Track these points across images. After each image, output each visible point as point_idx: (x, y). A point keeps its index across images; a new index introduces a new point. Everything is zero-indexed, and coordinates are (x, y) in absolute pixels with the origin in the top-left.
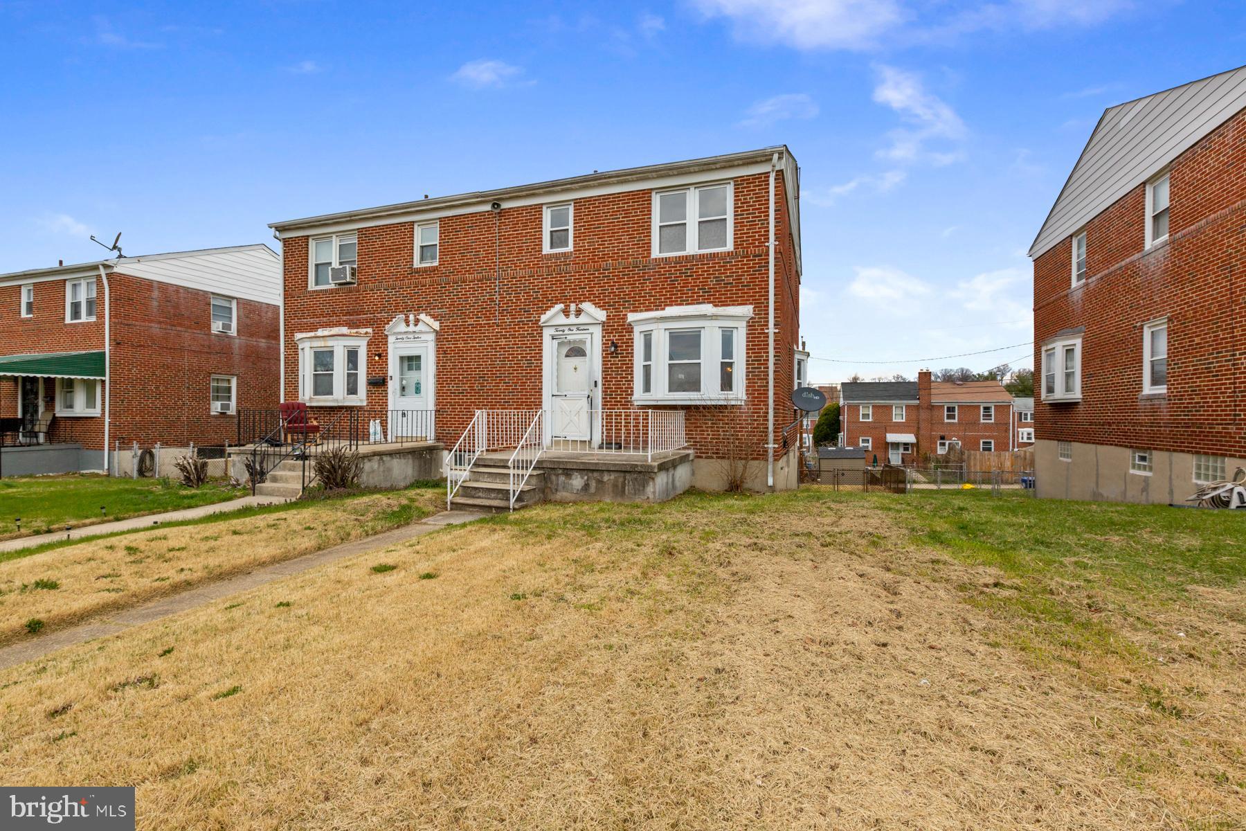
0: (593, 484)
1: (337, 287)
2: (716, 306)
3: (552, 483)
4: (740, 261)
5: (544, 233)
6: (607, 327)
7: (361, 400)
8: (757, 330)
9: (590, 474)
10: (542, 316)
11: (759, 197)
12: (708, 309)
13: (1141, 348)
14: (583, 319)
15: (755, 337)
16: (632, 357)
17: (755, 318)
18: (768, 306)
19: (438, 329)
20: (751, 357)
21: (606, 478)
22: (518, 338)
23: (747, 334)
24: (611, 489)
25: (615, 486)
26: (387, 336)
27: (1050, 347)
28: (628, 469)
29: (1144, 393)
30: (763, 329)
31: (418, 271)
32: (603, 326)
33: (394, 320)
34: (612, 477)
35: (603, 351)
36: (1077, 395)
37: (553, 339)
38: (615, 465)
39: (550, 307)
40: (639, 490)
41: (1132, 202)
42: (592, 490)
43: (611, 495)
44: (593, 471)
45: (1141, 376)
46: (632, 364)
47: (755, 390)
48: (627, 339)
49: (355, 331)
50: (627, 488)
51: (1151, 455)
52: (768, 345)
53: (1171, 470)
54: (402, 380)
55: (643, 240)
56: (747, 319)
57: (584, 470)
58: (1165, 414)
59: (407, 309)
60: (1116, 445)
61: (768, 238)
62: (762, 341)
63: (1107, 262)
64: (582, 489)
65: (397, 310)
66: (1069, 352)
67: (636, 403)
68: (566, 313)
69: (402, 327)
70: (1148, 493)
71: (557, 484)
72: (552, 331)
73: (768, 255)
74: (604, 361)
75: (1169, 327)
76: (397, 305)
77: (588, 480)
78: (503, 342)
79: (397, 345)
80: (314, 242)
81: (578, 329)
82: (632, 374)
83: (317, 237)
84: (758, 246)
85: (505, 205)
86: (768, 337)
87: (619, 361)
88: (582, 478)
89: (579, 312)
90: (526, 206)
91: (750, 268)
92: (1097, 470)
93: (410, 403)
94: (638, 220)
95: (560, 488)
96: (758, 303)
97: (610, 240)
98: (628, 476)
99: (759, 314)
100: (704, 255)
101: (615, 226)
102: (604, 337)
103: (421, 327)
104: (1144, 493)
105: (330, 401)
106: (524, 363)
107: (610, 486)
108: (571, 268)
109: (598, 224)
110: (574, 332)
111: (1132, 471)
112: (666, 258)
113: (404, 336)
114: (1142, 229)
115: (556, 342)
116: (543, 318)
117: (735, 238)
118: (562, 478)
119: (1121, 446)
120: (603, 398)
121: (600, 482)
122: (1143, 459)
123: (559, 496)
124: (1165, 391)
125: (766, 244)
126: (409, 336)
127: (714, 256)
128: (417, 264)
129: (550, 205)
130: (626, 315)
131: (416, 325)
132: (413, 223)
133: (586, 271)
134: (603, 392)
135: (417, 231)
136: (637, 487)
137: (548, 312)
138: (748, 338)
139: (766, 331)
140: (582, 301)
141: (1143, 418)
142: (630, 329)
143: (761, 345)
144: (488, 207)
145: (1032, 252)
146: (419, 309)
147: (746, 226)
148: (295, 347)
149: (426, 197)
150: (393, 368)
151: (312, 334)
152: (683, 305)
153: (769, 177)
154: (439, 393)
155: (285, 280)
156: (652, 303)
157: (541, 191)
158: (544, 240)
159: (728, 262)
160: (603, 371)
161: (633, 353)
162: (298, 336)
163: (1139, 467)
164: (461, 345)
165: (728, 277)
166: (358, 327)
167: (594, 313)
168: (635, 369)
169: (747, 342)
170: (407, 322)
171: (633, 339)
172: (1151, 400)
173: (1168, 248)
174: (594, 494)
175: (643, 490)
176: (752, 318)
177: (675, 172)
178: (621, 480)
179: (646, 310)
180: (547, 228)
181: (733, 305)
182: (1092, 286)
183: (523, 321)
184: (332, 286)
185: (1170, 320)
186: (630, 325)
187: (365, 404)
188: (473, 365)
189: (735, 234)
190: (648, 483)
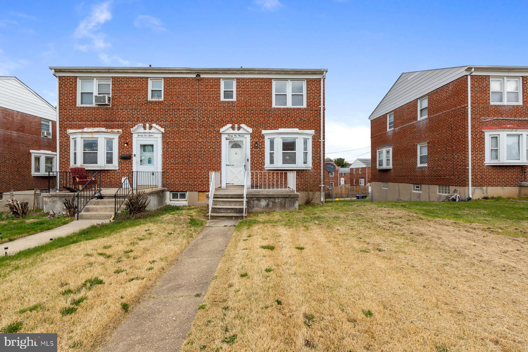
0: (271, 204)
1: (97, 106)
2: (300, 129)
3: (251, 204)
4: (309, 112)
5: (221, 91)
6: (252, 136)
7: (115, 167)
8: (316, 140)
9: (269, 199)
10: (221, 129)
11: (316, 88)
12: (296, 130)
13: (417, 152)
14: (241, 131)
15: (315, 143)
16: (264, 149)
17: (315, 135)
18: (320, 131)
19: (163, 132)
20: (314, 150)
21: (277, 201)
22: (208, 138)
23: (312, 141)
24: (279, 206)
25: (281, 204)
26: (132, 134)
27: (380, 150)
28: (288, 196)
29: (418, 166)
30: (318, 140)
31: (151, 102)
32: (251, 135)
33: (136, 126)
34: (280, 200)
35: (251, 146)
36: (391, 167)
37: (226, 139)
38: (281, 195)
39: (225, 125)
40: (292, 205)
41: (413, 105)
42: (271, 206)
43: (279, 208)
44: (271, 198)
45: (417, 160)
46: (264, 152)
47: (316, 164)
48: (262, 141)
49: (110, 130)
50: (286, 204)
51: (421, 186)
52: (320, 146)
53: (429, 190)
54: (141, 157)
55: (268, 99)
56: (312, 135)
57: (267, 198)
58: (427, 173)
59: (144, 121)
60: (407, 183)
61: (320, 104)
62: (318, 144)
63: (402, 123)
64: (266, 206)
65: (138, 121)
66: (388, 152)
67: (266, 169)
68: (233, 128)
69: (142, 130)
70: (420, 198)
71: (254, 205)
72: (226, 136)
73: (320, 111)
74: (251, 150)
75: (428, 145)
76: (138, 118)
77: (268, 202)
78: (200, 140)
79: (138, 139)
80: (80, 81)
81: (239, 136)
82: (264, 156)
83: (82, 78)
84: (316, 107)
85: (202, 76)
86: (320, 143)
87: (258, 150)
88: (266, 201)
89: (239, 128)
90: (212, 78)
91: (313, 115)
92: (399, 191)
93: (147, 168)
94: (266, 90)
95: (255, 206)
96: (317, 129)
97: (254, 98)
98: (287, 200)
99: (317, 134)
100: (295, 108)
101: (256, 92)
102: (251, 140)
103: (153, 130)
104: (419, 198)
105: (95, 167)
106: (211, 150)
107: (279, 204)
108: (235, 108)
109: (248, 90)
110: (237, 137)
111: (413, 191)
112: (279, 108)
113: (143, 135)
114: (417, 113)
115: (228, 141)
116: (222, 130)
117: (307, 103)
118: (256, 202)
119: (409, 183)
120: (251, 166)
121: (274, 202)
122: (418, 187)
123: (254, 210)
124: (427, 165)
125: (320, 106)
126: (146, 135)
127: (299, 109)
128: (150, 98)
129: (224, 79)
130: (261, 131)
131: (150, 129)
132: (147, 78)
133: (243, 110)
134: (251, 164)
135: (150, 82)
136: (291, 204)
137: (223, 127)
138: (312, 143)
139: (320, 140)
140: (241, 124)
141: (418, 174)
142: (263, 137)
143: (317, 146)
144: (194, 76)
145: (370, 118)
146: (152, 121)
147: (312, 98)
148: (68, 138)
149: (150, 66)
150: (136, 150)
151: (80, 130)
152: (286, 128)
153: (321, 80)
154: (164, 163)
155: (60, 100)
156: (273, 126)
157: (221, 72)
158: (221, 94)
159: (305, 112)
160: (251, 155)
161: (264, 147)
162: (69, 131)
163: (416, 190)
164: (177, 140)
165: (304, 118)
166: (112, 128)
167: (246, 129)
168: (265, 154)
169: (312, 144)
170: (145, 128)
171: (264, 141)
172: (421, 168)
173: (427, 120)
174: (271, 208)
175: (294, 205)
176: (314, 135)
177: (284, 73)
178: (284, 201)
179: (270, 129)
180: (222, 89)
181: (307, 129)
182: (396, 131)
183: (211, 131)
184: (94, 105)
185: (428, 143)
186: (263, 135)
187: (117, 168)
188: (184, 150)
189: (307, 101)
190: (295, 202)
